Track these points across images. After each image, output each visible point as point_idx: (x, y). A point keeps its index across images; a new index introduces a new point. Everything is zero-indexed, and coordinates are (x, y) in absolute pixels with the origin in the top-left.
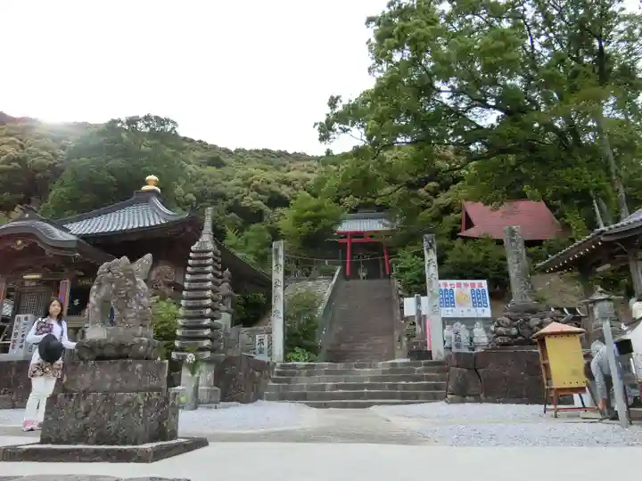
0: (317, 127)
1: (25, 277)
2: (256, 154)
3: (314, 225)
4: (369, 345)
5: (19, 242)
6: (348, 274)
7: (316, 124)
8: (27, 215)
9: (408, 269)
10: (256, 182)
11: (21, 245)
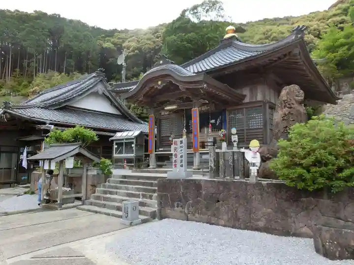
1: (165, 108)
2: (261, 23)
5: (160, 83)
8: (161, 62)
10: (274, 35)
11: (161, 84)
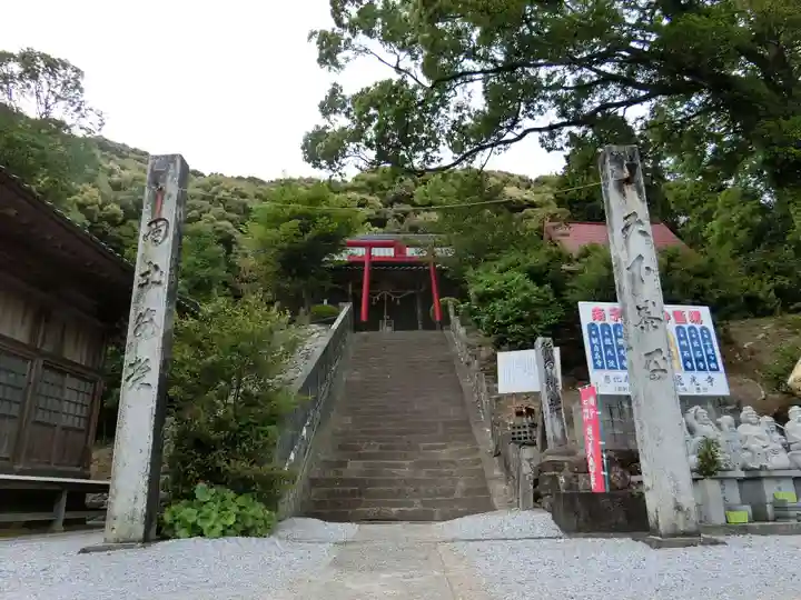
0: (315, 40)
3: (305, 230)
4: (419, 465)
6: (364, 319)
7: (312, 34)
9: (500, 295)
